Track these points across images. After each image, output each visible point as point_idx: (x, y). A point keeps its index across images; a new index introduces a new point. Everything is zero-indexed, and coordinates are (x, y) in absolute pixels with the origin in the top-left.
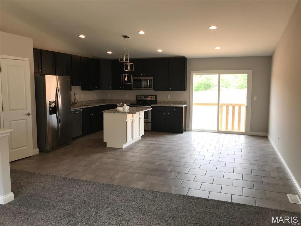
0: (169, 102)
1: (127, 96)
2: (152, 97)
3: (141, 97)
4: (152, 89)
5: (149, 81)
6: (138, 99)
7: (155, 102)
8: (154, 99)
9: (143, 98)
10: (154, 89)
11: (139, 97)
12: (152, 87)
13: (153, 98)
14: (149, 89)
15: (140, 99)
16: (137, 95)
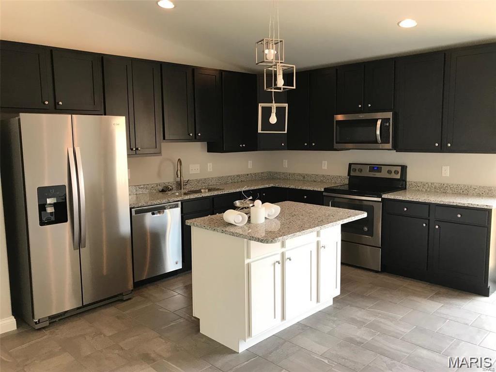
0: (443, 189)
1: (325, 166)
2: (393, 169)
3: (361, 171)
4: (389, 146)
5: (379, 122)
6: (352, 174)
7: (400, 184)
8: (398, 176)
9: (366, 173)
10: (397, 147)
11: (355, 170)
12: (389, 143)
13: (396, 172)
14: (381, 146)
15: (357, 174)
16: (350, 165)
